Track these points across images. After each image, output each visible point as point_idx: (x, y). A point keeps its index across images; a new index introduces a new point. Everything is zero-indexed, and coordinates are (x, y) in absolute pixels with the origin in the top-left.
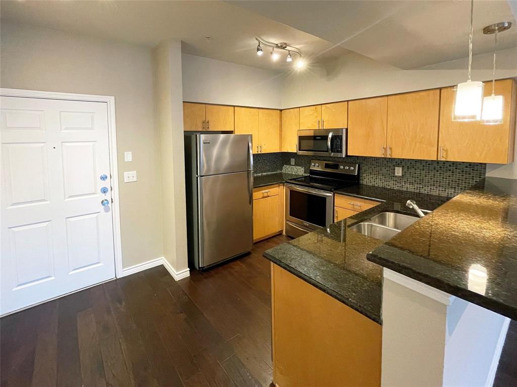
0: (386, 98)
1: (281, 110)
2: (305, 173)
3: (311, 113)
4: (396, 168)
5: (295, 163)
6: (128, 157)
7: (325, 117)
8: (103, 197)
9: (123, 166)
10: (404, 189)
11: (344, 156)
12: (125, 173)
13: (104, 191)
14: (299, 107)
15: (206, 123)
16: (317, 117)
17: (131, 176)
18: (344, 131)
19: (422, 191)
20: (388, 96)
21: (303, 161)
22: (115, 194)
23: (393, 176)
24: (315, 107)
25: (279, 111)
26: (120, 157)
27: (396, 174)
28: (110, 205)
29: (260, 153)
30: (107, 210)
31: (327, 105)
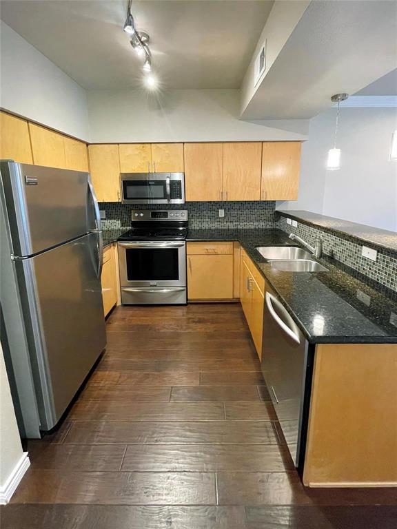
0: (221, 145)
1: (88, 145)
2: (122, 226)
3: (137, 153)
4: (220, 210)
5: (107, 216)
7: (157, 159)
10: (226, 228)
11: (182, 202)
14: (118, 144)
16: (144, 157)
19: (239, 227)
20: (223, 142)
21: (119, 213)
23: (217, 218)
24: (142, 145)
25: (85, 145)
27: (220, 216)
31: (158, 145)
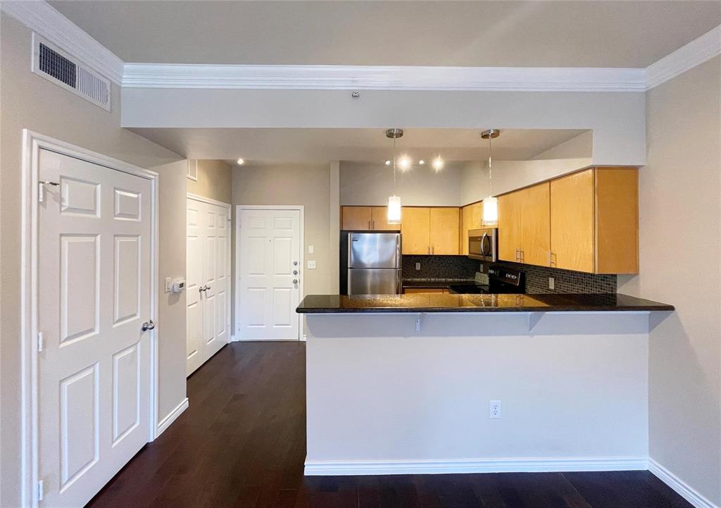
1: (461, 208)
3: (478, 211)
4: (550, 278)
6: (311, 250)
8: (294, 277)
9: (307, 257)
11: (493, 261)
12: (309, 262)
13: (295, 273)
14: (472, 204)
15: (371, 223)
17: (312, 264)
18: (494, 232)
22: (300, 277)
23: (548, 289)
25: (458, 209)
26: (306, 249)
27: (550, 287)
28: (298, 283)
29: (431, 254)
30: (296, 287)
